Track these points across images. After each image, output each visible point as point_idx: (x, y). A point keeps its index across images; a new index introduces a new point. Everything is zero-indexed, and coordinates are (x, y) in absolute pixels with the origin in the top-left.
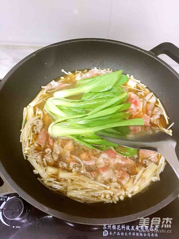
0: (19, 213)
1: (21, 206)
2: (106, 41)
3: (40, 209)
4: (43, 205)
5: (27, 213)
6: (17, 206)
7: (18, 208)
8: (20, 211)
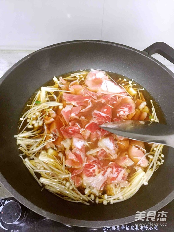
0: (17, 217)
1: (19, 210)
2: (100, 42)
3: (38, 213)
4: (41, 209)
5: (25, 216)
6: (15, 210)
7: (16, 212)
8: (18, 214)
